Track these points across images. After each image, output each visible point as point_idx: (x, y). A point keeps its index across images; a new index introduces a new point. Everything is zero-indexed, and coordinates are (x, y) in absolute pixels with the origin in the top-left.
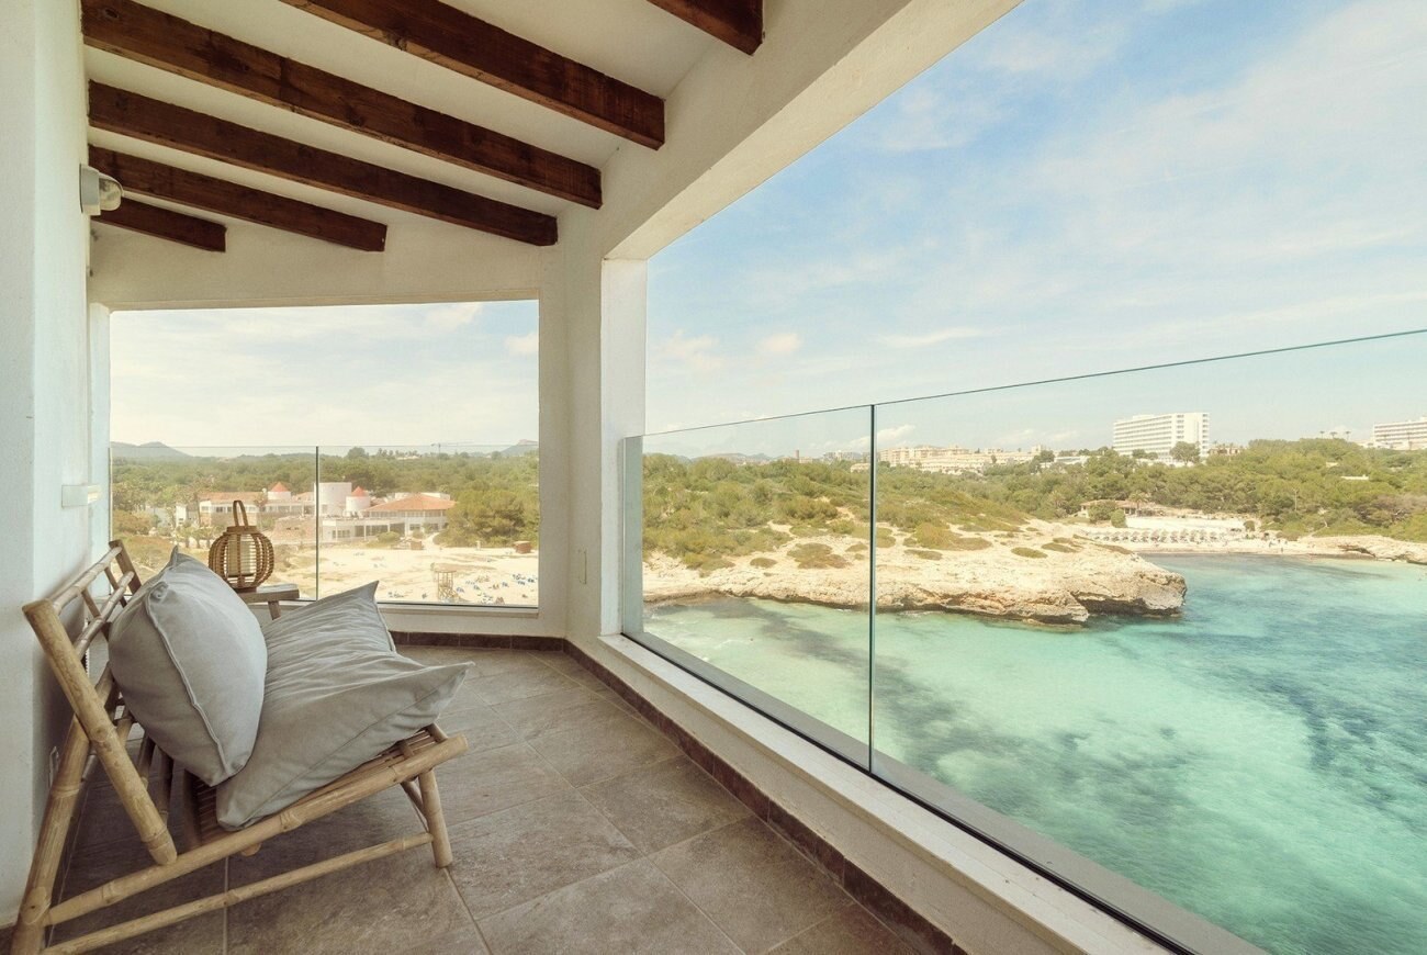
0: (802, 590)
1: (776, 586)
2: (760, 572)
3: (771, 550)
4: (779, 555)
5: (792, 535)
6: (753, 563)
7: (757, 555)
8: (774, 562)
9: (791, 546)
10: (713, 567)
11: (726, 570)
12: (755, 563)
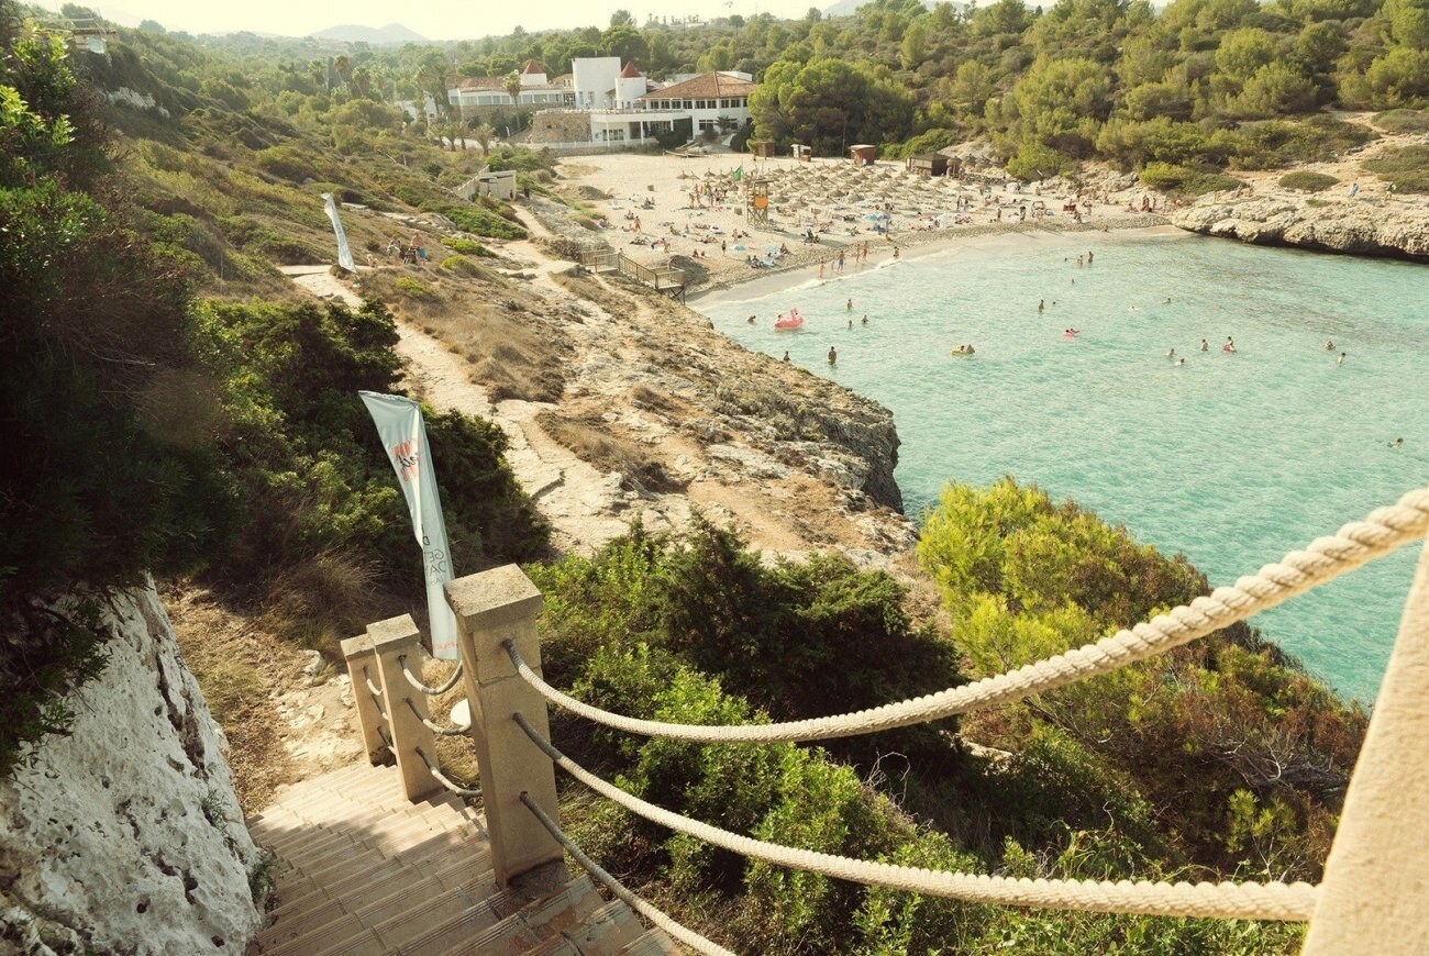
0: (1387, 234)
1: (1330, 225)
2: (1299, 198)
3: (1328, 158)
4: (1346, 167)
5: (1377, 129)
6: (1284, 184)
7: (1300, 168)
8: (1334, 182)
9: (1372, 150)
10: (1202, 187)
11: (1226, 196)
12: (1289, 184)
